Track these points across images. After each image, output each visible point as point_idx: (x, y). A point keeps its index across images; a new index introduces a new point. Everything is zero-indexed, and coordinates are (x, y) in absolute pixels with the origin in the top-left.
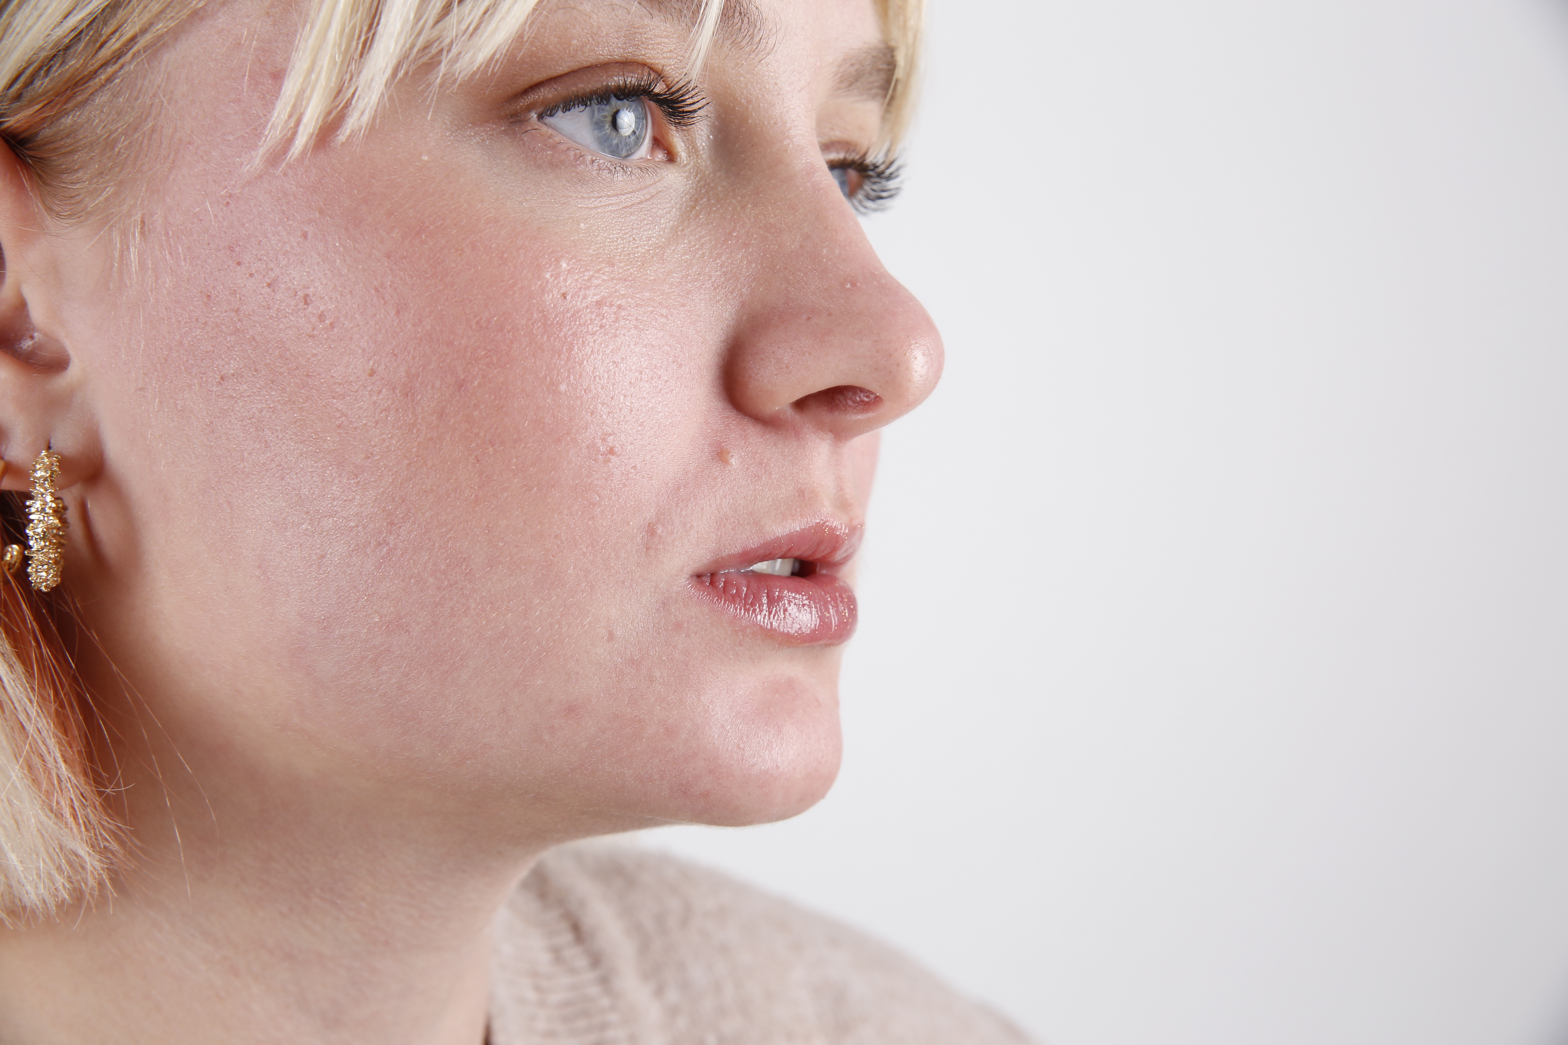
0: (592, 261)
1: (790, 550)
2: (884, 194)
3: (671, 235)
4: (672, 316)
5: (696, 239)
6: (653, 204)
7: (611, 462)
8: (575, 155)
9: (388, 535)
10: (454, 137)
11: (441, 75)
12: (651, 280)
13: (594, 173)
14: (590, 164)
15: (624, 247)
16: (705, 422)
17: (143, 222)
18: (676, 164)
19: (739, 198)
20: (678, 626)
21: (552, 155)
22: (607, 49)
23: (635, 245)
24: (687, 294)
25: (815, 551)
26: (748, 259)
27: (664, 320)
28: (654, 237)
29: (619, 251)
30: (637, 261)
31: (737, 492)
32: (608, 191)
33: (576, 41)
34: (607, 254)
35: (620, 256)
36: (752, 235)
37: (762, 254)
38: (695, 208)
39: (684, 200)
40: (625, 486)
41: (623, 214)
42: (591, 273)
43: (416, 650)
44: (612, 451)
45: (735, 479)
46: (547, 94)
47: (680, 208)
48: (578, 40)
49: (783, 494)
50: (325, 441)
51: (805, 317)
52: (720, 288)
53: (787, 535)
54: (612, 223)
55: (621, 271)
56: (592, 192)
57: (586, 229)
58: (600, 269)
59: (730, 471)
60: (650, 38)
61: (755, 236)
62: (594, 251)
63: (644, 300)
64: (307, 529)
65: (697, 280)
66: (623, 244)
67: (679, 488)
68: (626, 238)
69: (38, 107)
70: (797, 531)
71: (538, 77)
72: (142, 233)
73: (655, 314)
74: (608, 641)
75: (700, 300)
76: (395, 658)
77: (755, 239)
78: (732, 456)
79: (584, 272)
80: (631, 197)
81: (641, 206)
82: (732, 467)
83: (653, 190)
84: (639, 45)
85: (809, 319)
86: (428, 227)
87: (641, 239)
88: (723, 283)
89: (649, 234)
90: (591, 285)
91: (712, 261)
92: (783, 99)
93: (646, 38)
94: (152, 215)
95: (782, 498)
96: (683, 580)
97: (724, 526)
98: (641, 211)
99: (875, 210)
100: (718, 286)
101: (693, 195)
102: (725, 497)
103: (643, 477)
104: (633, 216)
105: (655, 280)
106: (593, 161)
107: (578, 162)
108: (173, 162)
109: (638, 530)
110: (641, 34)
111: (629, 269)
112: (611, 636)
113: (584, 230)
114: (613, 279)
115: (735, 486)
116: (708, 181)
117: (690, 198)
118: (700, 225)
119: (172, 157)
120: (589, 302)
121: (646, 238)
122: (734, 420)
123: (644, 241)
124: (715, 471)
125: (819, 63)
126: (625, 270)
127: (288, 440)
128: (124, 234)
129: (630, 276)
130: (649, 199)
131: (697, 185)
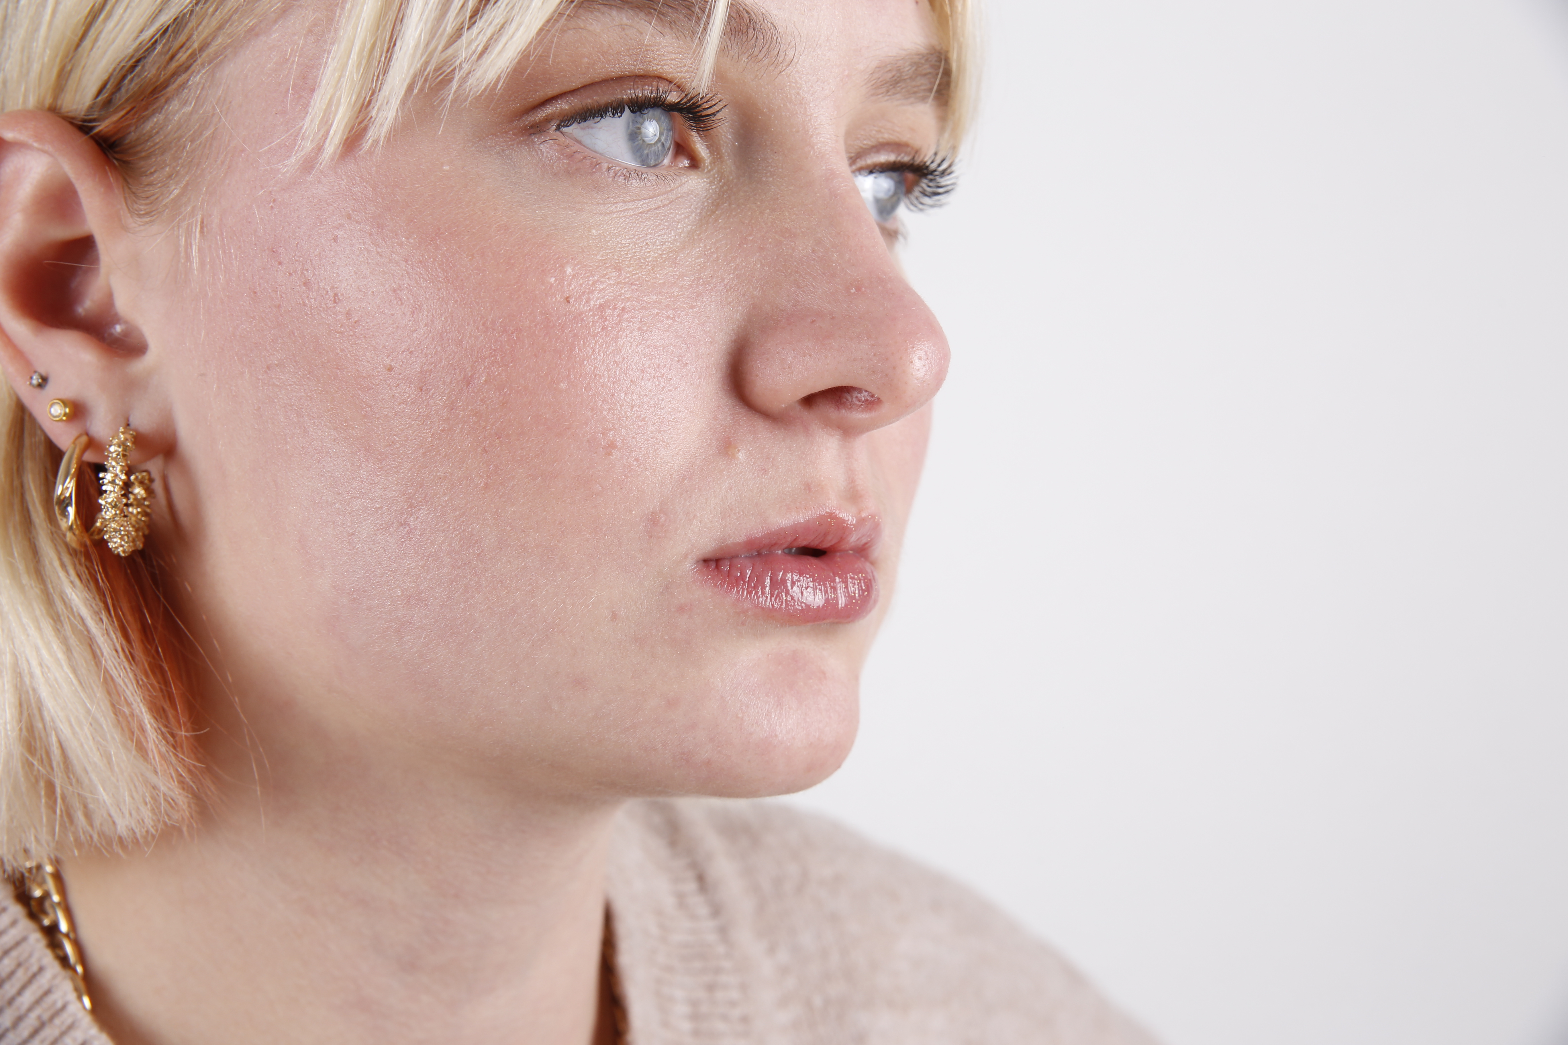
0: (598, 267)
1: (795, 540)
2: (940, 190)
3: (687, 239)
4: (679, 317)
5: (712, 242)
6: (671, 209)
7: (612, 455)
8: (591, 164)
9: (409, 516)
10: (476, 147)
11: (453, 92)
12: (660, 284)
13: (610, 180)
14: (606, 171)
15: (635, 253)
16: (713, 418)
17: (202, 222)
18: (700, 169)
19: (759, 203)
20: (681, 609)
21: (568, 164)
22: (618, 66)
23: (648, 250)
24: (697, 296)
25: (822, 541)
26: (761, 262)
27: (670, 321)
28: (668, 242)
29: (630, 256)
30: (648, 265)
31: (743, 484)
32: (624, 197)
33: (586, 60)
34: (616, 259)
35: (630, 261)
36: (768, 239)
37: (775, 258)
38: (715, 212)
39: (706, 204)
40: (627, 477)
41: (639, 219)
42: (596, 278)
43: (434, 622)
44: (612, 445)
45: (741, 472)
46: (563, 106)
47: (700, 213)
48: (589, 58)
49: (789, 487)
50: (353, 428)
51: (809, 320)
52: (732, 290)
53: (791, 526)
54: (625, 228)
55: (628, 275)
56: (608, 198)
57: (597, 235)
58: (606, 274)
59: (736, 464)
60: (663, 55)
61: (770, 240)
62: (602, 256)
63: (650, 303)
64: (339, 509)
65: (709, 283)
66: (634, 249)
67: (684, 479)
68: (638, 243)
69: (123, 113)
70: (801, 523)
71: (550, 92)
72: (202, 232)
73: (660, 316)
74: (612, 620)
75: (711, 302)
76: (416, 629)
77: (770, 243)
78: (739, 451)
79: (589, 276)
80: (649, 203)
81: (658, 212)
82: (738, 461)
83: (671, 196)
84: (650, 62)
85: (813, 322)
86: (443, 233)
87: (655, 243)
88: (735, 285)
89: (663, 239)
90: (596, 290)
91: (727, 264)
92: (806, 108)
93: (659, 55)
94: (210, 216)
95: (788, 492)
96: (689, 565)
97: (729, 516)
98: (657, 217)
99: (932, 206)
100: (731, 288)
101: (716, 200)
102: (731, 489)
103: (647, 469)
104: (649, 221)
105: (664, 283)
106: (609, 169)
107: (594, 170)
108: (229, 168)
109: (641, 518)
110: (653, 51)
111: (637, 274)
112: (614, 617)
113: (595, 236)
114: (618, 283)
115: (741, 478)
116: (731, 186)
117: (712, 203)
118: (718, 229)
119: (227, 163)
120: (592, 306)
121: (661, 242)
122: (744, 417)
123: (658, 246)
124: (721, 465)
125: (846, 73)
126: (633, 275)
127: (323, 427)
128: (189, 234)
129: (638, 280)
130: (667, 205)
131: (720, 190)
